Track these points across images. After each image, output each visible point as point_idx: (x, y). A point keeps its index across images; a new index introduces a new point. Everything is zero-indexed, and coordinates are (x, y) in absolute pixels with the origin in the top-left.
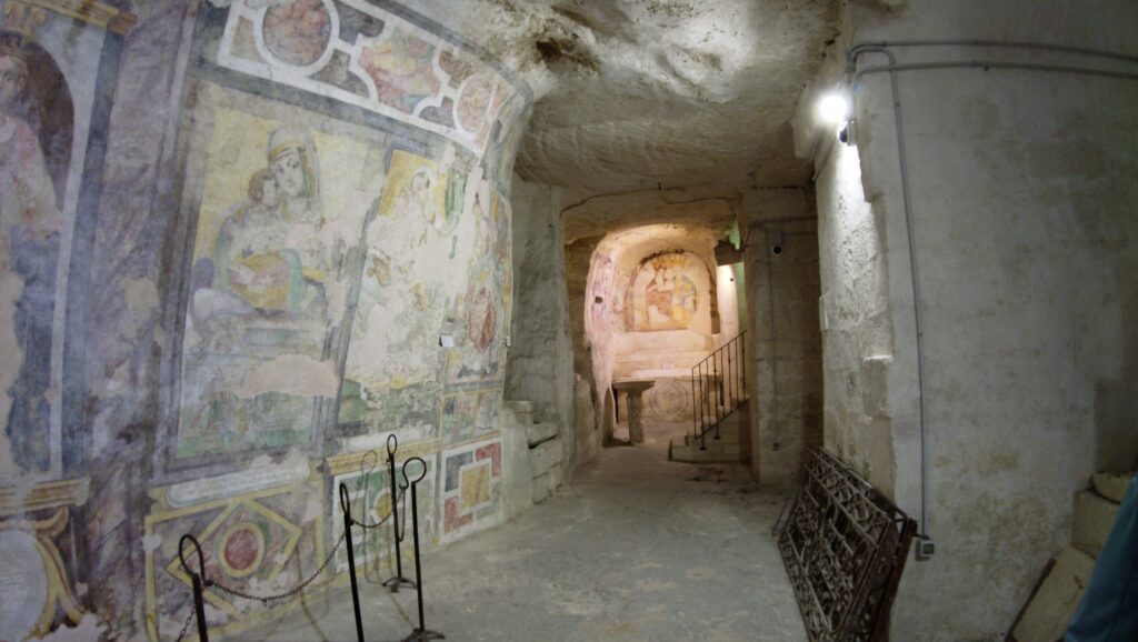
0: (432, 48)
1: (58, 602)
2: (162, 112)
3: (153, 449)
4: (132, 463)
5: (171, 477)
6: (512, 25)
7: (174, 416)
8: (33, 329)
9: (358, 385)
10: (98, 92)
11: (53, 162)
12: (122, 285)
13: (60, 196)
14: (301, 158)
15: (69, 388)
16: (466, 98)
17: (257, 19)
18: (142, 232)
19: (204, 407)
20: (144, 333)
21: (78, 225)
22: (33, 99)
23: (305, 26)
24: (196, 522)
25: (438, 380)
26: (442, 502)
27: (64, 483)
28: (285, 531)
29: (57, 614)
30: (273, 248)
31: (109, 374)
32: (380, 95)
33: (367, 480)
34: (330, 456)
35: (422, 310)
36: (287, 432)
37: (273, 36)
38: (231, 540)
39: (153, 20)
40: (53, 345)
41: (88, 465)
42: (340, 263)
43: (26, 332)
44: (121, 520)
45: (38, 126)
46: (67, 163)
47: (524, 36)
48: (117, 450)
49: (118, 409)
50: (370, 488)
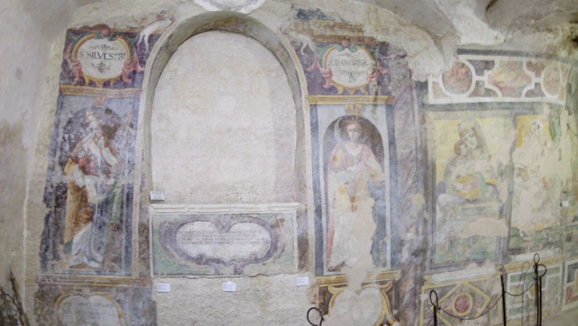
0: (521, 63)
1: (385, 316)
2: (413, 129)
3: (426, 260)
4: (417, 265)
5: (433, 271)
6: (554, 38)
7: (434, 246)
8: (379, 216)
9: (518, 230)
10: (388, 128)
11: (378, 156)
12: (410, 197)
13: (383, 168)
14: (474, 132)
15: (393, 237)
16: (547, 80)
17: (440, 80)
18: (415, 175)
19: (446, 242)
20: (420, 214)
21: (391, 177)
22: (366, 136)
23: (460, 76)
24: (443, 291)
25: (561, 225)
26: (565, 288)
27: (391, 272)
28: (483, 298)
29: (384, 320)
30: (470, 172)
31: (407, 231)
32: (503, 93)
33: (525, 276)
34: (506, 263)
35: (548, 189)
36: (484, 253)
37: (448, 85)
38: (458, 299)
39: (401, 95)
40: (387, 221)
41: (401, 265)
42: (502, 174)
43: (376, 217)
44: (412, 287)
45: (370, 145)
46: (383, 156)
47: (563, 40)
48: (411, 259)
49: (412, 244)
50: (527, 280)
